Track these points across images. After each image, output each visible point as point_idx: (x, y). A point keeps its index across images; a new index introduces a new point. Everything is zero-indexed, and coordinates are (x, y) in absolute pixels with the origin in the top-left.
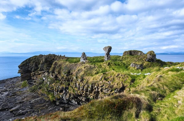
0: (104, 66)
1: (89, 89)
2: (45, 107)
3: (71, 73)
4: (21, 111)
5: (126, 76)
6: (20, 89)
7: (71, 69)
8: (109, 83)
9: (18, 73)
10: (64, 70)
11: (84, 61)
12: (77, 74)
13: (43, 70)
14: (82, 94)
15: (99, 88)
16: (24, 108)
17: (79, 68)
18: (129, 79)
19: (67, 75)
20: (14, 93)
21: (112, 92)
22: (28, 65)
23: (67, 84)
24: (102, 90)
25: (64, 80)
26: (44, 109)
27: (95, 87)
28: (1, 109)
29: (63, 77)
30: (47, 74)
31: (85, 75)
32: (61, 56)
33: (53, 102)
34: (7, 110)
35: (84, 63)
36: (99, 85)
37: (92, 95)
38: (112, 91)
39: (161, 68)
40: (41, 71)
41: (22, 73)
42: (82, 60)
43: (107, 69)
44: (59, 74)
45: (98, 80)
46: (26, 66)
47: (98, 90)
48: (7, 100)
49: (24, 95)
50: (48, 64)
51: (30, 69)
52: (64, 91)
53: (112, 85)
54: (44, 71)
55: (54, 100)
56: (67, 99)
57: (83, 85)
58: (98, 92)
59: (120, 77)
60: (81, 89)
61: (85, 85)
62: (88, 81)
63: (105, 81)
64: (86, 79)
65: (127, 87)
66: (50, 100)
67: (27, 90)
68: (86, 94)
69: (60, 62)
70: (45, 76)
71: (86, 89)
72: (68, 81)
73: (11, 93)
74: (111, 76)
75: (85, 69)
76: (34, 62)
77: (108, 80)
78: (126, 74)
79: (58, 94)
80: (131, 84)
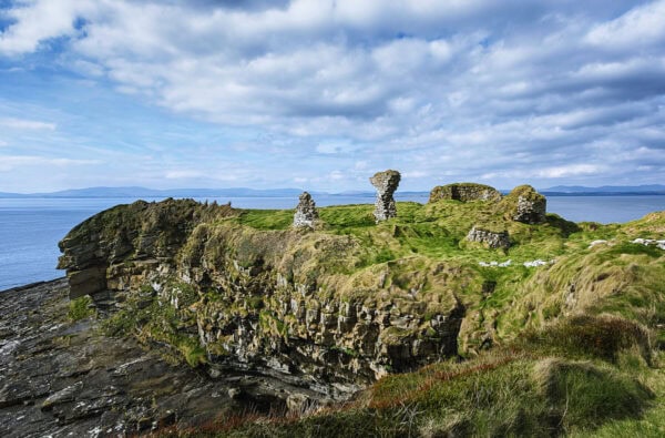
0: (381, 238)
1: (341, 318)
2: (171, 387)
3: (266, 263)
4: (83, 404)
5: (464, 272)
6: (64, 328)
7: (264, 252)
8: (411, 296)
9: (58, 268)
10: (241, 257)
11: (309, 222)
12: (291, 266)
13: (151, 256)
14: (314, 335)
15: (377, 311)
16: (96, 392)
17: (297, 247)
18: (477, 282)
19: (252, 274)
20: (46, 342)
21: (423, 327)
22: (93, 238)
23: (252, 305)
24: (387, 322)
25: (242, 290)
26: (169, 394)
27: (365, 309)
28: (3, 400)
29: (238, 280)
30: (166, 270)
31: (322, 270)
32: (215, 204)
33: (195, 369)
34: (26, 403)
35: (311, 230)
36: (376, 302)
37: (350, 339)
38: (422, 321)
39: (566, 244)
40: (143, 259)
41: (73, 270)
42: (300, 220)
43: (393, 248)
44: (217, 268)
45: (374, 287)
46: (90, 242)
47: (373, 319)
48: (21, 368)
49: (84, 349)
50: (169, 233)
51: (102, 253)
52: (240, 330)
53: (423, 303)
54: (154, 258)
55: (203, 360)
56: (253, 355)
57: (317, 304)
58: (374, 327)
59: (446, 276)
60: (309, 318)
61: (324, 307)
62: (333, 292)
63: (398, 289)
64: (325, 283)
65: (472, 308)
66: (185, 361)
67: (91, 329)
68: (328, 336)
69: (219, 227)
70: (158, 277)
71: (328, 319)
72: (258, 291)
73: (34, 343)
74: (416, 274)
75: (320, 250)
76: (116, 227)
77: (409, 287)
78: (466, 266)
79: (216, 340)
80: (484, 298)
